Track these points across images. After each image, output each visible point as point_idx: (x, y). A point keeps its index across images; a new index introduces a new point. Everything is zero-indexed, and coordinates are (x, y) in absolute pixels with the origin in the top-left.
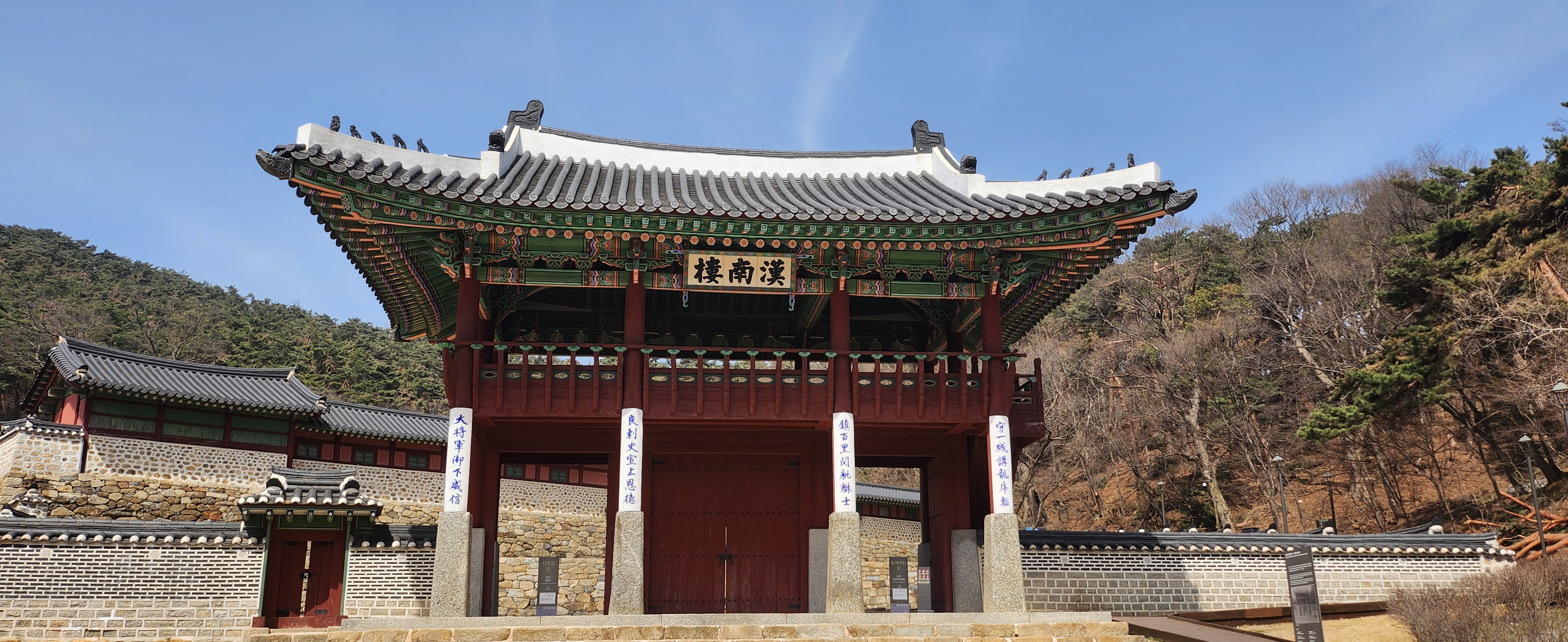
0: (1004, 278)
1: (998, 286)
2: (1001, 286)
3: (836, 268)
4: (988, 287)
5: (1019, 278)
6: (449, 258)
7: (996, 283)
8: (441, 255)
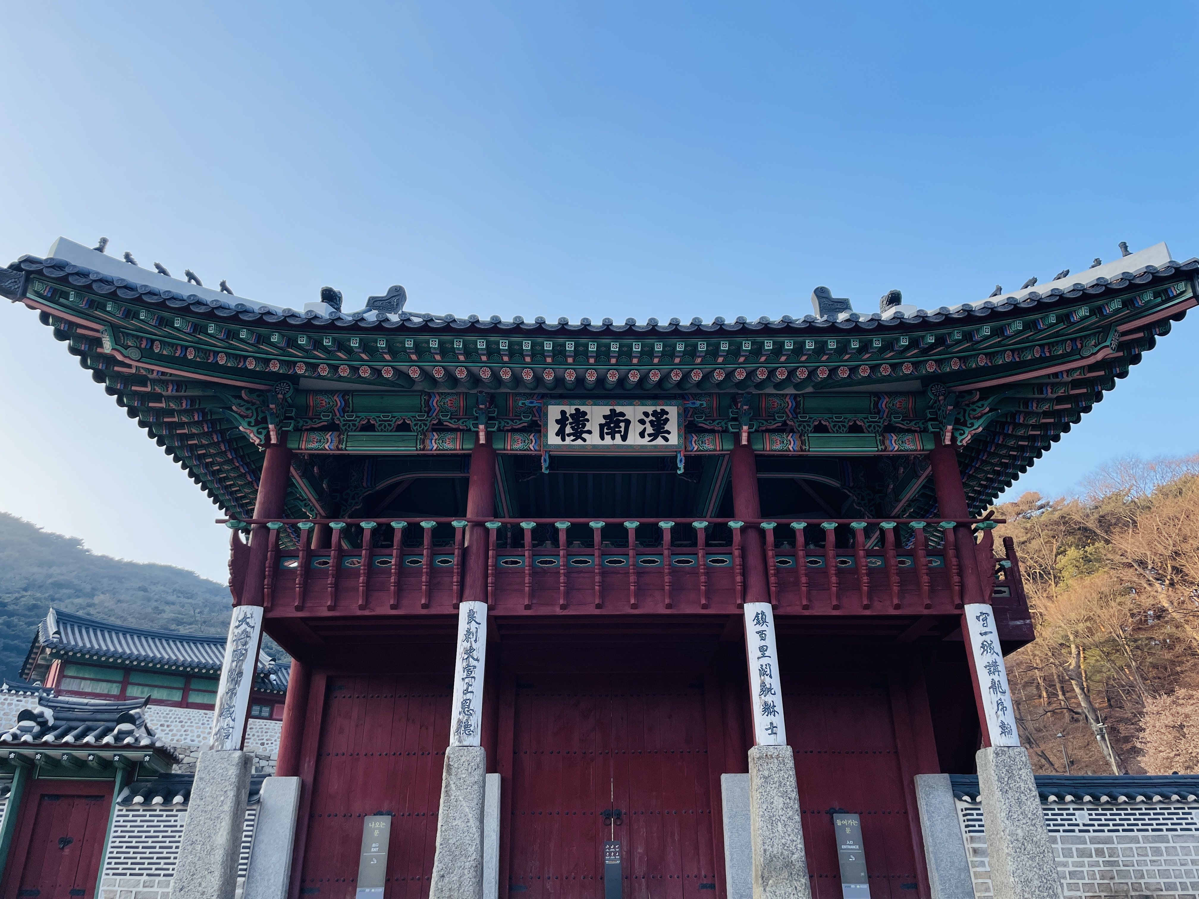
0: (960, 424)
1: (952, 433)
2: (957, 434)
3: (734, 419)
4: (938, 437)
5: (981, 421)
6: (252, 420)
7: (950, 427)
8: (241, 416)
